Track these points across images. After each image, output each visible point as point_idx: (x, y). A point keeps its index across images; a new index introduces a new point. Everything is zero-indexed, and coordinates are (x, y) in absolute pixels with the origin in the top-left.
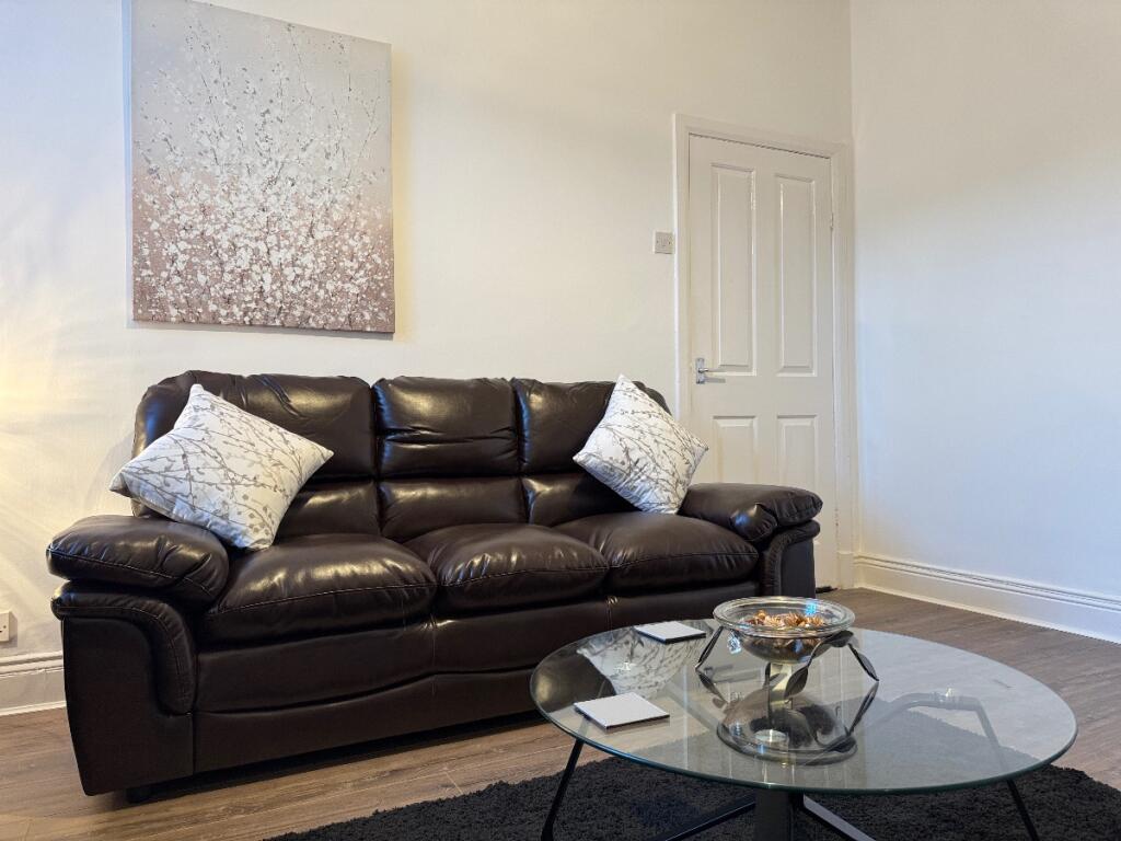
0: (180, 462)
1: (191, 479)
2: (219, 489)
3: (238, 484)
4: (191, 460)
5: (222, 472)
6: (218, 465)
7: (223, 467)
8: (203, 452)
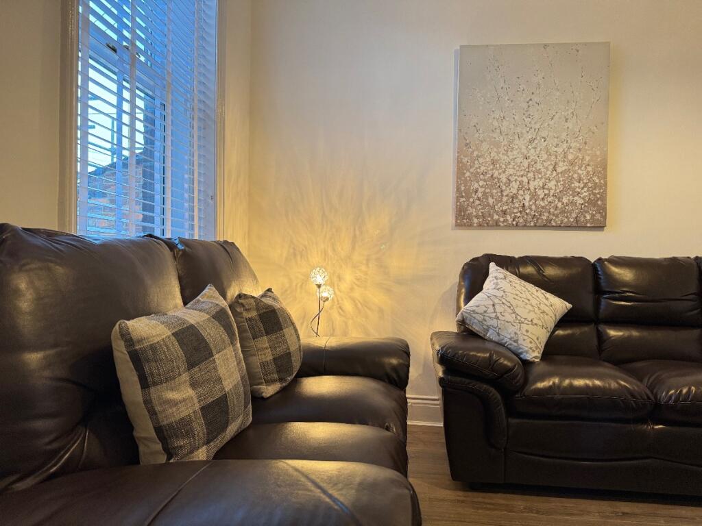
0: (491, 308)
1: (498, 318)
2: (513, 325)
3: (523, 323)
4: (497, 307)
5: (514, 315)
6: (511, 311)
7: (514, 312)
8: (503, 303)
